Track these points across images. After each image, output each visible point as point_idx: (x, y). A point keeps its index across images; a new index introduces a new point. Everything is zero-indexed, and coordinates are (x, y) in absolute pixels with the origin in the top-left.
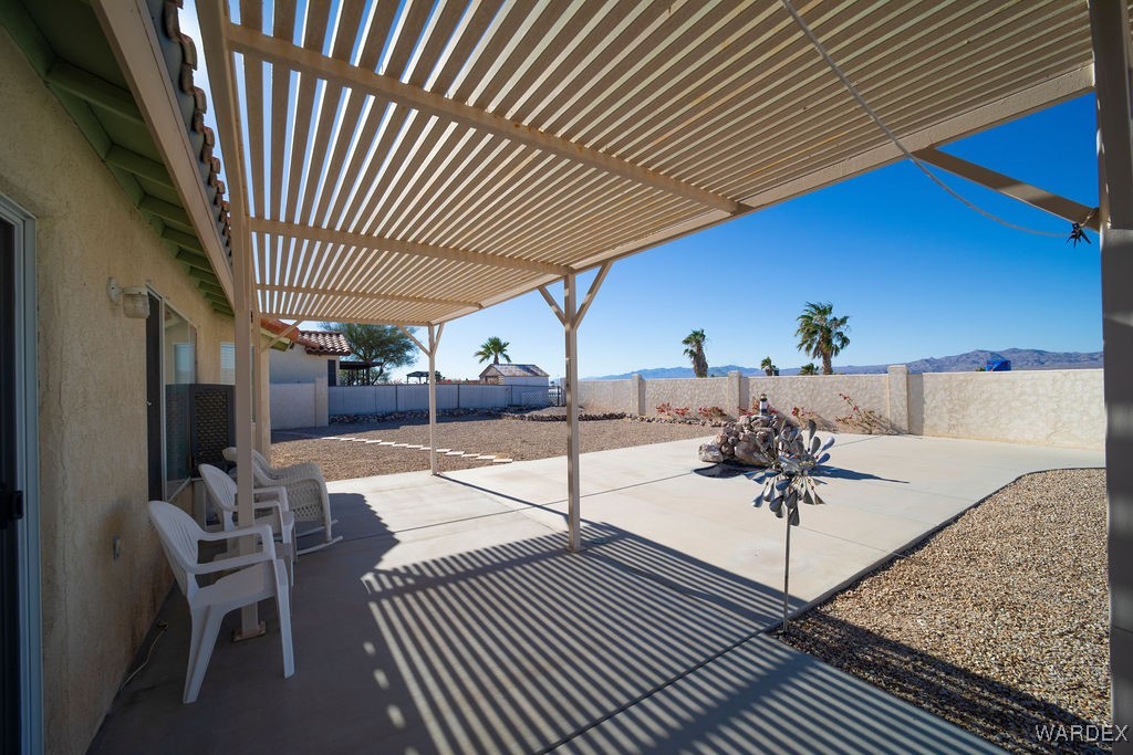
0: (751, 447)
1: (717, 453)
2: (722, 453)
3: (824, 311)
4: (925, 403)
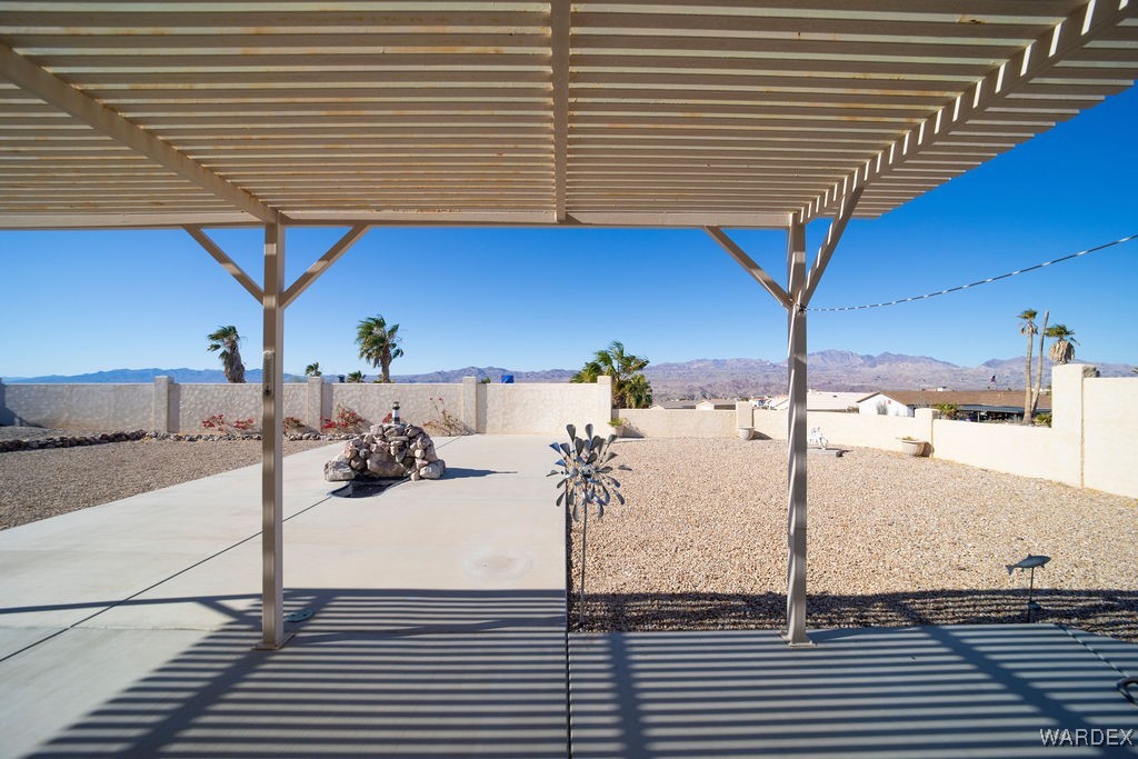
0: (385, 459)
1: (348, 470)
2: (352, 468)
3: (380, 323)
4: (488, 408)
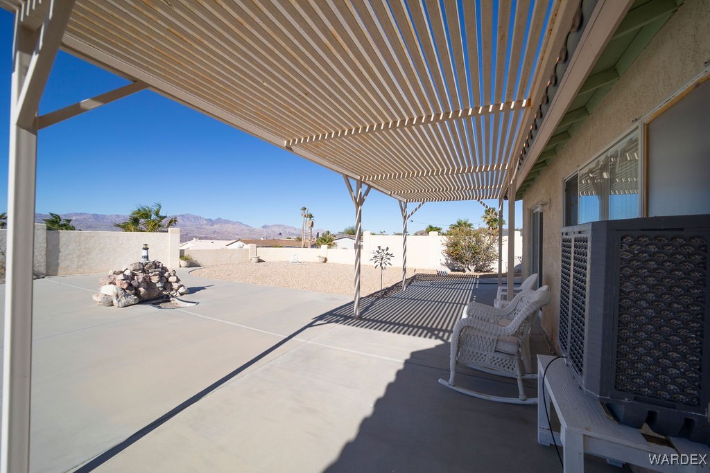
4: (59, 252)
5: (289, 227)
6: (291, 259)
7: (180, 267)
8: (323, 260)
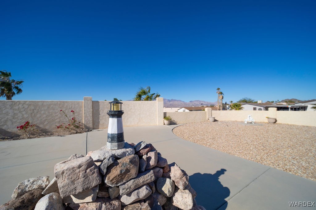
4: (100, 114)
5: (202, 101)
6: (247, 120)
7: (164, 124)
8: (274, 121)
